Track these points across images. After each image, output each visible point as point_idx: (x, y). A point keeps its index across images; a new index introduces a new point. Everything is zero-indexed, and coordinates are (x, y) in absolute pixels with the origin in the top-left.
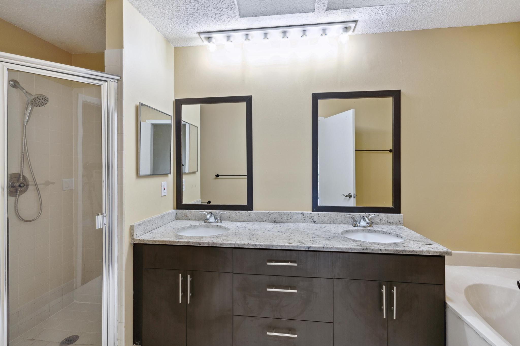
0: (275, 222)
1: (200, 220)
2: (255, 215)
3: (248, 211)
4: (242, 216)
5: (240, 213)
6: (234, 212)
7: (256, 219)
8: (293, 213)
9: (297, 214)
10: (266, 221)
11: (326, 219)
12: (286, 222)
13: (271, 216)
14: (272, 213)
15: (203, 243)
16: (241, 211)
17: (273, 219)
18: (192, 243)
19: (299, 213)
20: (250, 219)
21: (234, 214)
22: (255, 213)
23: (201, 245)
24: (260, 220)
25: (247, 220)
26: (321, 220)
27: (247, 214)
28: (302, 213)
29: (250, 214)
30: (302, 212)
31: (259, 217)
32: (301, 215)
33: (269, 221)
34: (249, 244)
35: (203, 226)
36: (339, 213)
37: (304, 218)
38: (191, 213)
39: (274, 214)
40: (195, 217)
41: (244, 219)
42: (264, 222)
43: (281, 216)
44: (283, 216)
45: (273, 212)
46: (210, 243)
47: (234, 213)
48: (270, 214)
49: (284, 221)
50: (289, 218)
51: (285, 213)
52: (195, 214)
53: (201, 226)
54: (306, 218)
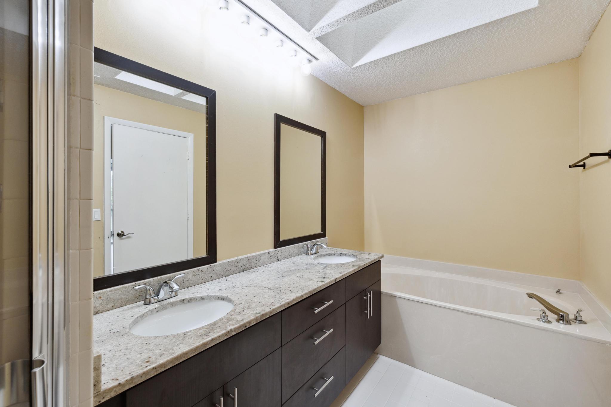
0: (244, 270)
1: (126, 304)
2: (220, 268)
3: (212, 265)
4: (203, 275)
5: (200, 270)
6: (192, 270)
7: (222, 274)
8: (261, 254)
9: (264, 254)
10: (234, 273)
11: (286, 253)
12: (254, 267)
13: (240, 265)
14: (240, 260)
15: (250, 322)
16: (201, 268)
17: (241, 268)
18: (235, 329)
19: (266, 253)
20: (214, 276)
21: (191, 275)
22: (221, 265)
23: (247, 327)
24: (227, 273)
25: (210, 278)
26: (283, 257)
27: (211, 270)
28: (268, 253)
29: (214, 268)
30: (268, 251)
31: (226, 269)
32: (267, 255)
33: (238, 272)
34: (298, 298)
35: (156, 310)
36: (295, 245)
37: (271, 258)
38: (100, 297)
39: (242, 261)
40: (113, 302)
41: (206, 278)
42: (231, 274)
43: (250, 260)
44: (252, 261)
45: (242, 259)
46: (258, 317)
47: (191, 273)
48: (238, 261)
49: (252, 267)
50: (257, 262)
51: (253, 256)
52: (112, 297)
53: (152, 312)
54: (272, 258)
